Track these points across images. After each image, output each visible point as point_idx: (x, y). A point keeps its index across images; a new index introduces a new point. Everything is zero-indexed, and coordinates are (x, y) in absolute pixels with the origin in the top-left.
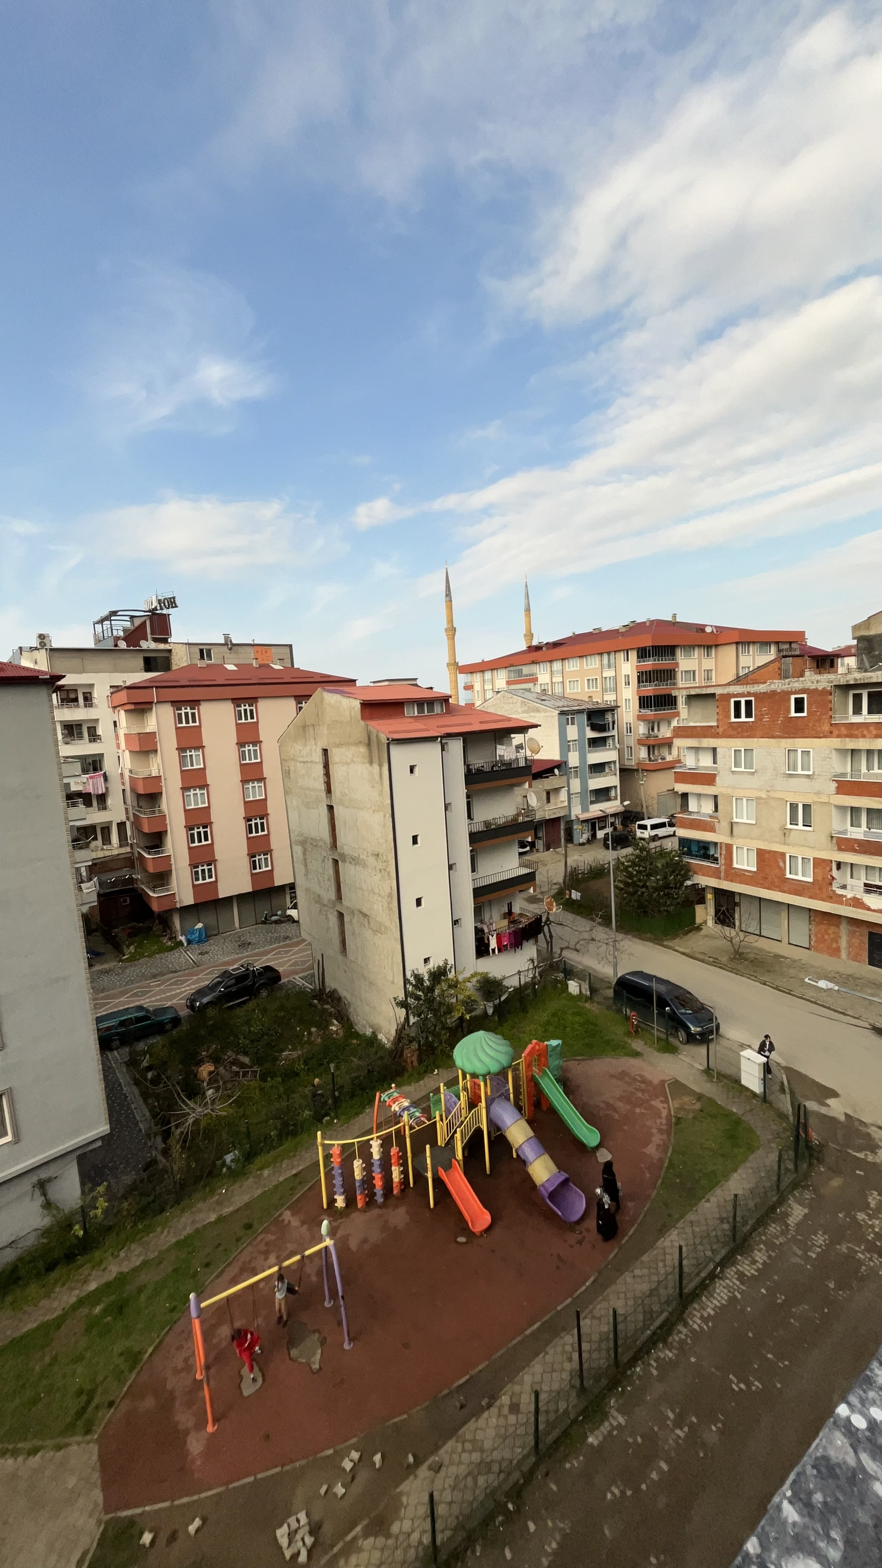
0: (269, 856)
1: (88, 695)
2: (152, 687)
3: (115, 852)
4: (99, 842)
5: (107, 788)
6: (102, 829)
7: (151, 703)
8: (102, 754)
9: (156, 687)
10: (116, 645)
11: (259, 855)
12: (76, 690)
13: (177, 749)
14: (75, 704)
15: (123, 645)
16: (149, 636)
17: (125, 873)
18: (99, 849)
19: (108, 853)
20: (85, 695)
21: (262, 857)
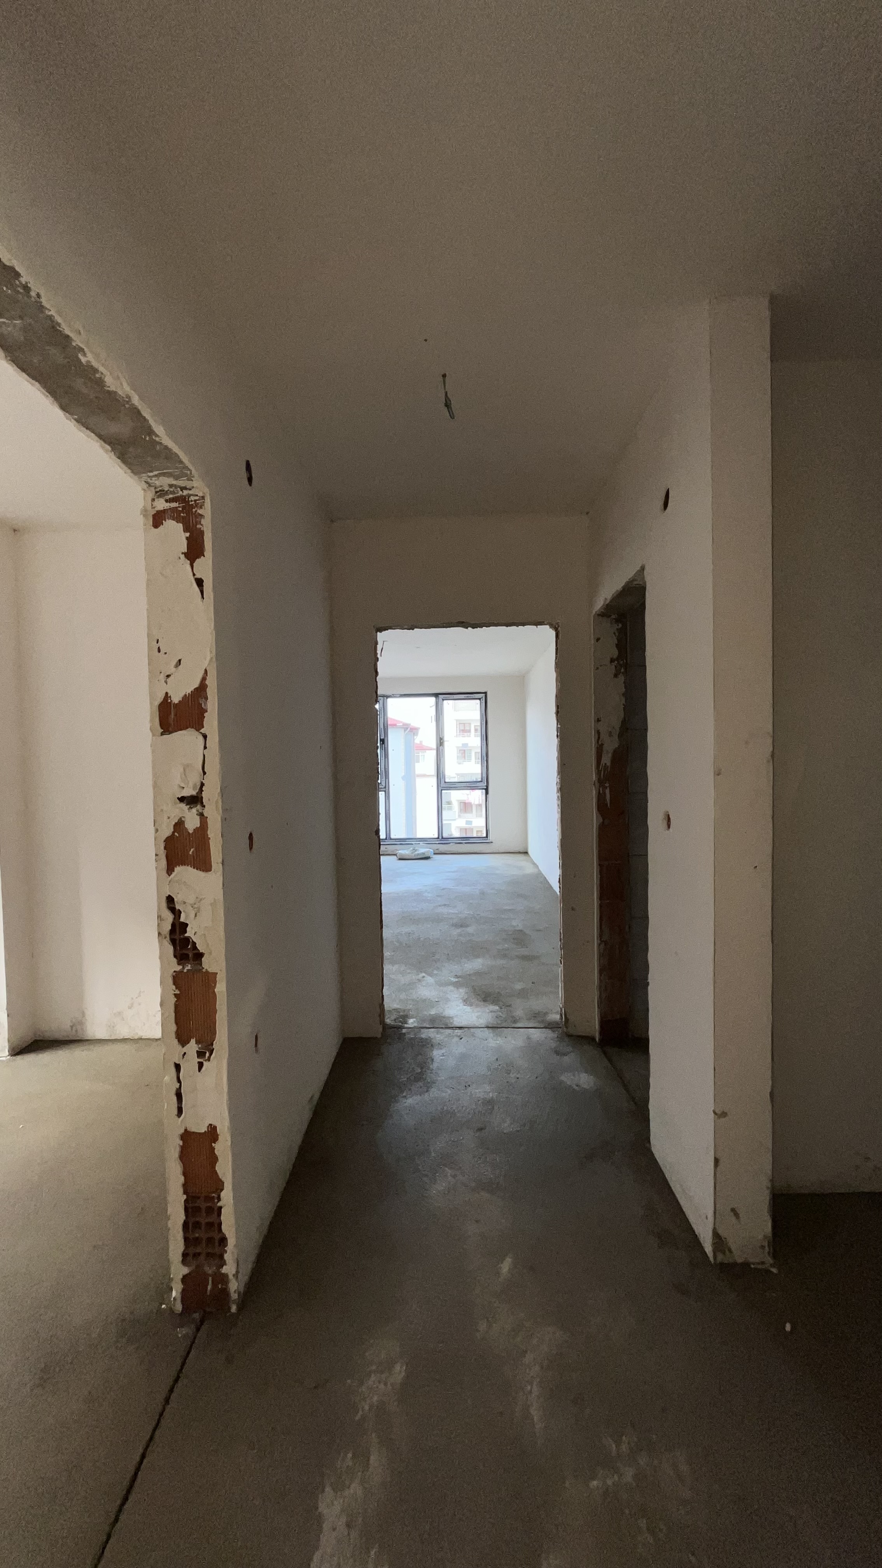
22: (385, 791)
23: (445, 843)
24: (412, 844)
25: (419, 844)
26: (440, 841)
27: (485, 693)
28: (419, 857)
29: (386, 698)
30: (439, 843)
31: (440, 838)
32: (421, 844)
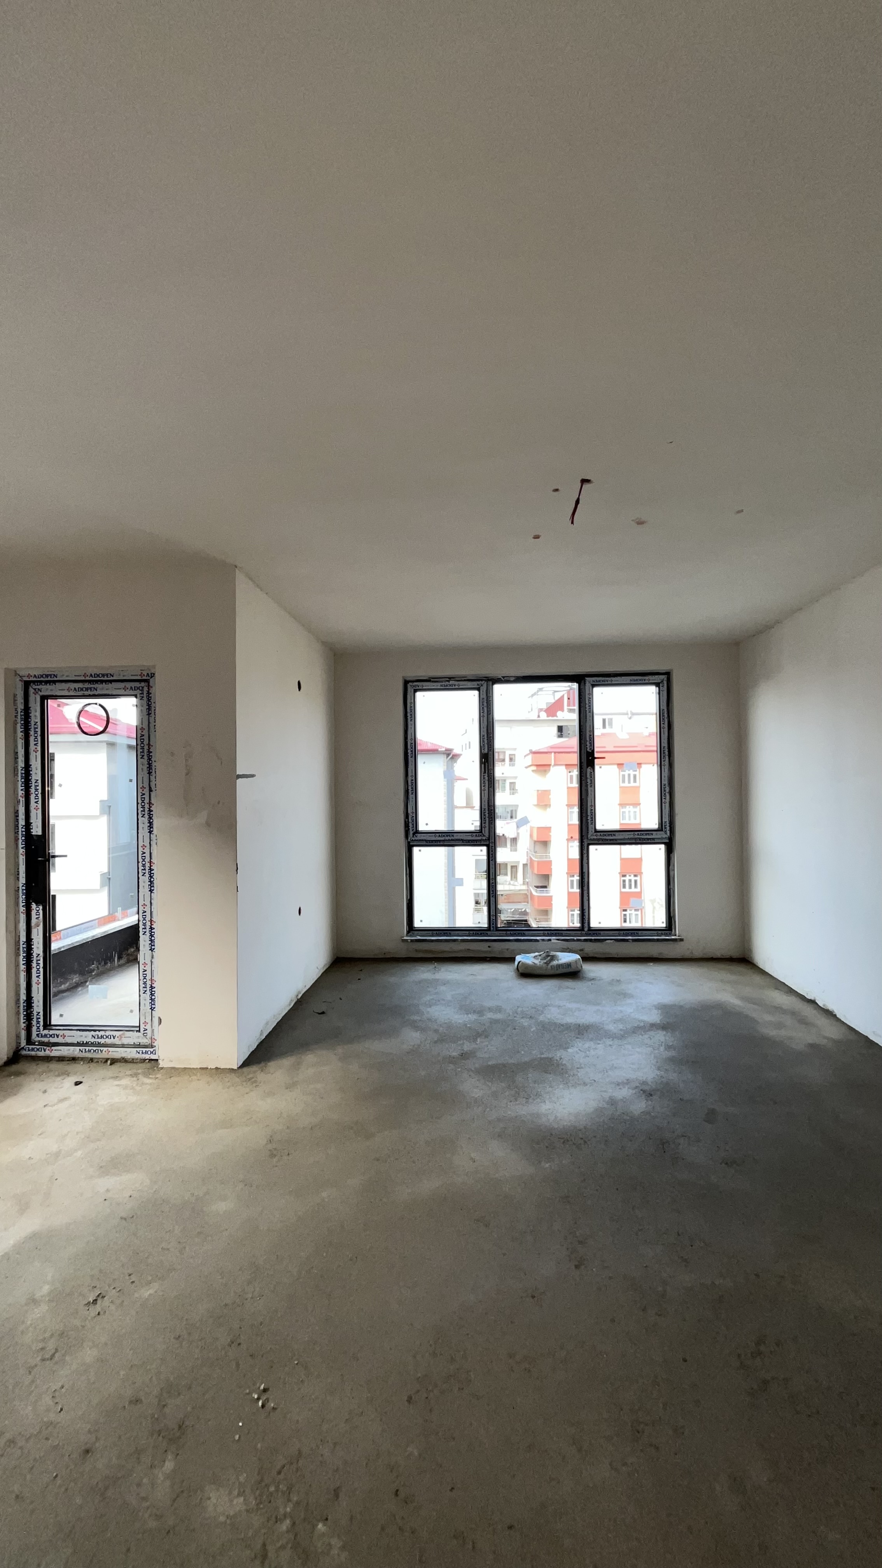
0: (639, 913)
1: (513, 757)
2: (551, 752)
3: (518, 888)
4: (508, 878)
5: (518, 834)
6: (512, 867)
7: (550, 765)
8: (518, 806)
9: (555, 753)
10: (539, 716)
11: (630, 910)
12: (505, 752)
13: (567, 805)
14: (503, 763)
15: (543, 715)
16: (566, 707)
17: (522, 907)
18: (508, 883)
19: (512, 888)
20: (511, 757)
21: (633, 912)
22: (488, 846)
23: (596, 940)
24: (537, 941)
25: (550, 940)
26: (587, 935)
27: (668, 674)
28: (559, 972)
29: (491, 683)
30: (586, 940)
31: (586, 929)
32: (553, 941)
